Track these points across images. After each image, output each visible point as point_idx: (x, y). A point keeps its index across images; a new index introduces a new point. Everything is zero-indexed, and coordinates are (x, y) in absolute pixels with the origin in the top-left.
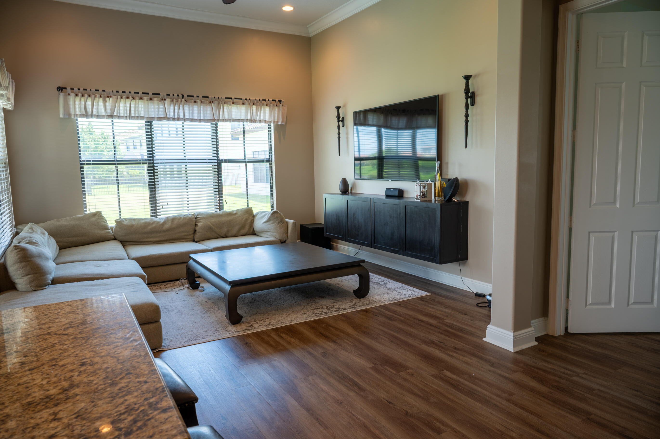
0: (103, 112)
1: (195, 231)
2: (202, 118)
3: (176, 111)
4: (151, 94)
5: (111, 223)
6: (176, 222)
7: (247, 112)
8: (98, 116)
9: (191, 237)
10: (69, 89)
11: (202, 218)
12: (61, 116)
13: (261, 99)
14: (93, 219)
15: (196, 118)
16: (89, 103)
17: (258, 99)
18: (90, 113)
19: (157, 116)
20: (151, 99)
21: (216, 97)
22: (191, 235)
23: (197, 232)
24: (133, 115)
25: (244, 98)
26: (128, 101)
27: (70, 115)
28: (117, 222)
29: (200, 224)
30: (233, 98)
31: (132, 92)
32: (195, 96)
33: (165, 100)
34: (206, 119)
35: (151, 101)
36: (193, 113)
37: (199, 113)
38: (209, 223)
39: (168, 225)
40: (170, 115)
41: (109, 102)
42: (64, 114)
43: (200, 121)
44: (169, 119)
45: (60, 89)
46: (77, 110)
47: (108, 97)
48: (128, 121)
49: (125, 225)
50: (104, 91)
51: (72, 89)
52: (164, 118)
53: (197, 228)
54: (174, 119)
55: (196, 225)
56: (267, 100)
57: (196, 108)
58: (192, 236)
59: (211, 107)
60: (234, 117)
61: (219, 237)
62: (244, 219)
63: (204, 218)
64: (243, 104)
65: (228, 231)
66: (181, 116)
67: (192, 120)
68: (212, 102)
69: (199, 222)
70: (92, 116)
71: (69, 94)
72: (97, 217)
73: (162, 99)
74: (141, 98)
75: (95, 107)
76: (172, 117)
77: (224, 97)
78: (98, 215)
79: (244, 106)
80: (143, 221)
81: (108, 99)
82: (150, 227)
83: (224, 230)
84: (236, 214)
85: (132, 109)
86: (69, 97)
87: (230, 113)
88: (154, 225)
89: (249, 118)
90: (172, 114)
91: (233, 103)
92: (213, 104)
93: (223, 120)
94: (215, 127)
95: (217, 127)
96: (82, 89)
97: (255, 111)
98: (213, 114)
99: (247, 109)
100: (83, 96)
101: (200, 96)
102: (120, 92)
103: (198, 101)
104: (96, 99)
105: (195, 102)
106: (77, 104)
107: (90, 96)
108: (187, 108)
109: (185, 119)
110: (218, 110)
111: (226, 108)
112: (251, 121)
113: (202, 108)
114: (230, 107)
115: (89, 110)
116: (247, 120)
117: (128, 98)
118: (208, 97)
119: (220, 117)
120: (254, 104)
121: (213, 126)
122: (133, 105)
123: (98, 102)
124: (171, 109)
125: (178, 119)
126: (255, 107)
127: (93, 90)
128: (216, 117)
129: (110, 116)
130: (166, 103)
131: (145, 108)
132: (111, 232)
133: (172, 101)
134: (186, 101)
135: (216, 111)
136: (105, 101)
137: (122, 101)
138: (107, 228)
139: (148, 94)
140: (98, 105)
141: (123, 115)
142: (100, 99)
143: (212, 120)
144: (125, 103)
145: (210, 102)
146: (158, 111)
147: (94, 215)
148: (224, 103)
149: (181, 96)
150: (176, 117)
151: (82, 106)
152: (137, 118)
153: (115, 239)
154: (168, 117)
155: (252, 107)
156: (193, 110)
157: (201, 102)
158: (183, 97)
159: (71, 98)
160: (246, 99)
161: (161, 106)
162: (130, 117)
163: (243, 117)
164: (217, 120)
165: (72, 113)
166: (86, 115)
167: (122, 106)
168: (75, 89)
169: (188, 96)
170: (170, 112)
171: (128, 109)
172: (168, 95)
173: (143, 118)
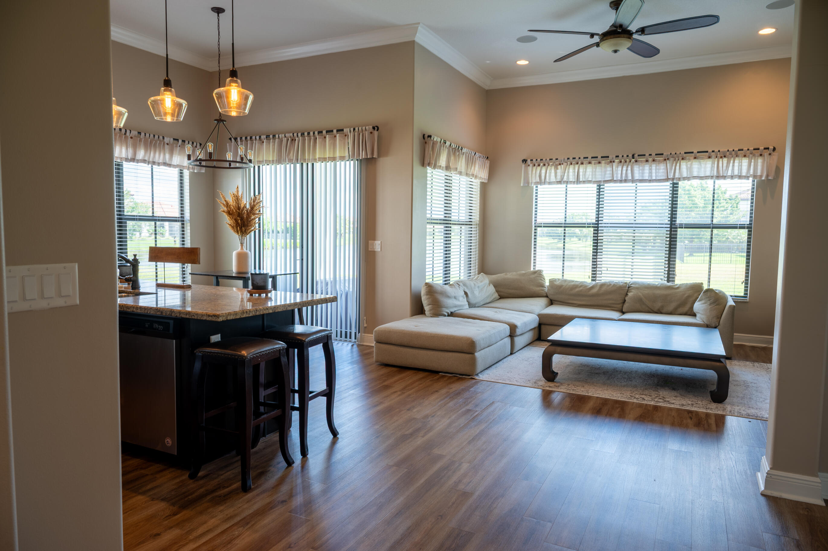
0: (553, 179)
1: (625, 301)
2: (654, 178)
3: (624, 172)
4: (599, 157)
5: (547, 283)
6: (604, 288)
7: (712, 167)
8: (550, 183)
9: (619, 306)
10: (529, 161)
11: (635, 288)
12: (522, 185)
13: (736, 149)
15: (647, 178)
16: (543, 171)
17: (731, 150)
18: (543, 181)
19: (603, 180)
20: (599, 163)
21: (673, 153)
22: (619, 304)
23: (626, 302)
24: (581, 180)
25: (710, 151)
26: (577, 166)
27: (528, 183)
28: (551, 281)
29: (630, 294)
30: (695, 151)
31: (582, 158)
32: (647, 155)
33: (614, 162)
34: (658, 178)
35: (600, 165)
36: (643, 173)
37: (651, 173)
38: (640, 294)
39: (594, 291)
40: (617, 177)
41: (560, 169)
42: (524, 183)
43: (650, 181)
44: (616, 181)
45: (525, 161)
46: (534, 178)
47: (560, 164)
48: (575, 185)
49: (556, 285)
50: (557, 159)
51: (532, 160)
52: (611, 180)
53: (627, 298)
54: (621, 181)
55: (627, 294)
56: (745, 149)
57: (647, 167)
58: (621, 305)
59: (665, 165)
60: (695, 174)
61: (652, 311)
62: (685, 296)
63: (637, 288)
64: (709, 157)
65: (662, 307)
66: (630, 177)
67: (641, 181)
68: (668, 159)
69: (630, 292)
70: (545, 183)
71: (529, 165)
72: (536, 275)
73: (611, 162)
74: (590, 163)
75: (547, 175)
76: (619, 179)
77: (683, 152)
78: (539, 274)
79: (710, 160)
80: (573, 283)
81: (559, 167)
82: (577, 290)
83: (658, 305)
84: (678, 288)
85: (581, 174)
86: (529, 167)
87: (690, 169)
88: (581, 288)
89: (715, 174)
90: (619, 175)
91: (695, 158)
92: (668, 161)
93: (679, 179)
94: (673, 187)
95: (677, 187)
96: (539, 160)
97: (725, 165)
98: (670, 172)
99: (713, 163)
100: (539, 165)
101: (654, 154)
102: (571, 158)
103: (650, 159)
104: (549, 167)
105: (647, 161)
106: (534, 173)
107: (544, 165)
108: (636, 168)
109: (633, 181)
110: (673, 168)
111: (684, 165)
112: (718, 177)
113: (654, 167)
114: (689, 163)
115: (543, 178)
116: (712, 177)
117: (577, 163)
118: (663, 154)
119: (677, 175)
120: (725, 156)
121: (671, 185)
122: (581, 170)
123: (551, 170)
124: (619, 170)
125: (626, 181)
126: (725, 160)
127: (548, 159)
128: (671, 176)
129: (560, 182)
130: (615, 165)
131: (592, 172)
132: (546, 290)
133: (621, 162)
134: (636, 161)
135: (671, 169)
136: (556, 168)
137: (572, 167)
138: (542, 286)
139: (597, 157)
140: (550, 173)
141: (571, 180)
142: (553, 167)
143: (667, 180)
144: (574, 169)
145: (665, 160)
146: (605, 174)
147: (535, 272)
148: (683, 159)
149: (630, 156)
150: (624, 179)
151: (538, 175)
152: (584, 182)
153: (547, 297)
154: (615, 179)
155: (721, 160)
156: (643, 170)
157: (654, 160)
158: (633, 156)
159: (530, 168)
160: (713, 151)
161: (609, 169)
162: (578, 181)
163: (708, 174)
164: (673, 179)
165: (530, 182)
166: (540, 183)
167: (571, 172)
168: (534, 160)
169: (639, 155)
170: (617, 174)
171: (576, 174)
172: (617, 156)
173: (590, 182)
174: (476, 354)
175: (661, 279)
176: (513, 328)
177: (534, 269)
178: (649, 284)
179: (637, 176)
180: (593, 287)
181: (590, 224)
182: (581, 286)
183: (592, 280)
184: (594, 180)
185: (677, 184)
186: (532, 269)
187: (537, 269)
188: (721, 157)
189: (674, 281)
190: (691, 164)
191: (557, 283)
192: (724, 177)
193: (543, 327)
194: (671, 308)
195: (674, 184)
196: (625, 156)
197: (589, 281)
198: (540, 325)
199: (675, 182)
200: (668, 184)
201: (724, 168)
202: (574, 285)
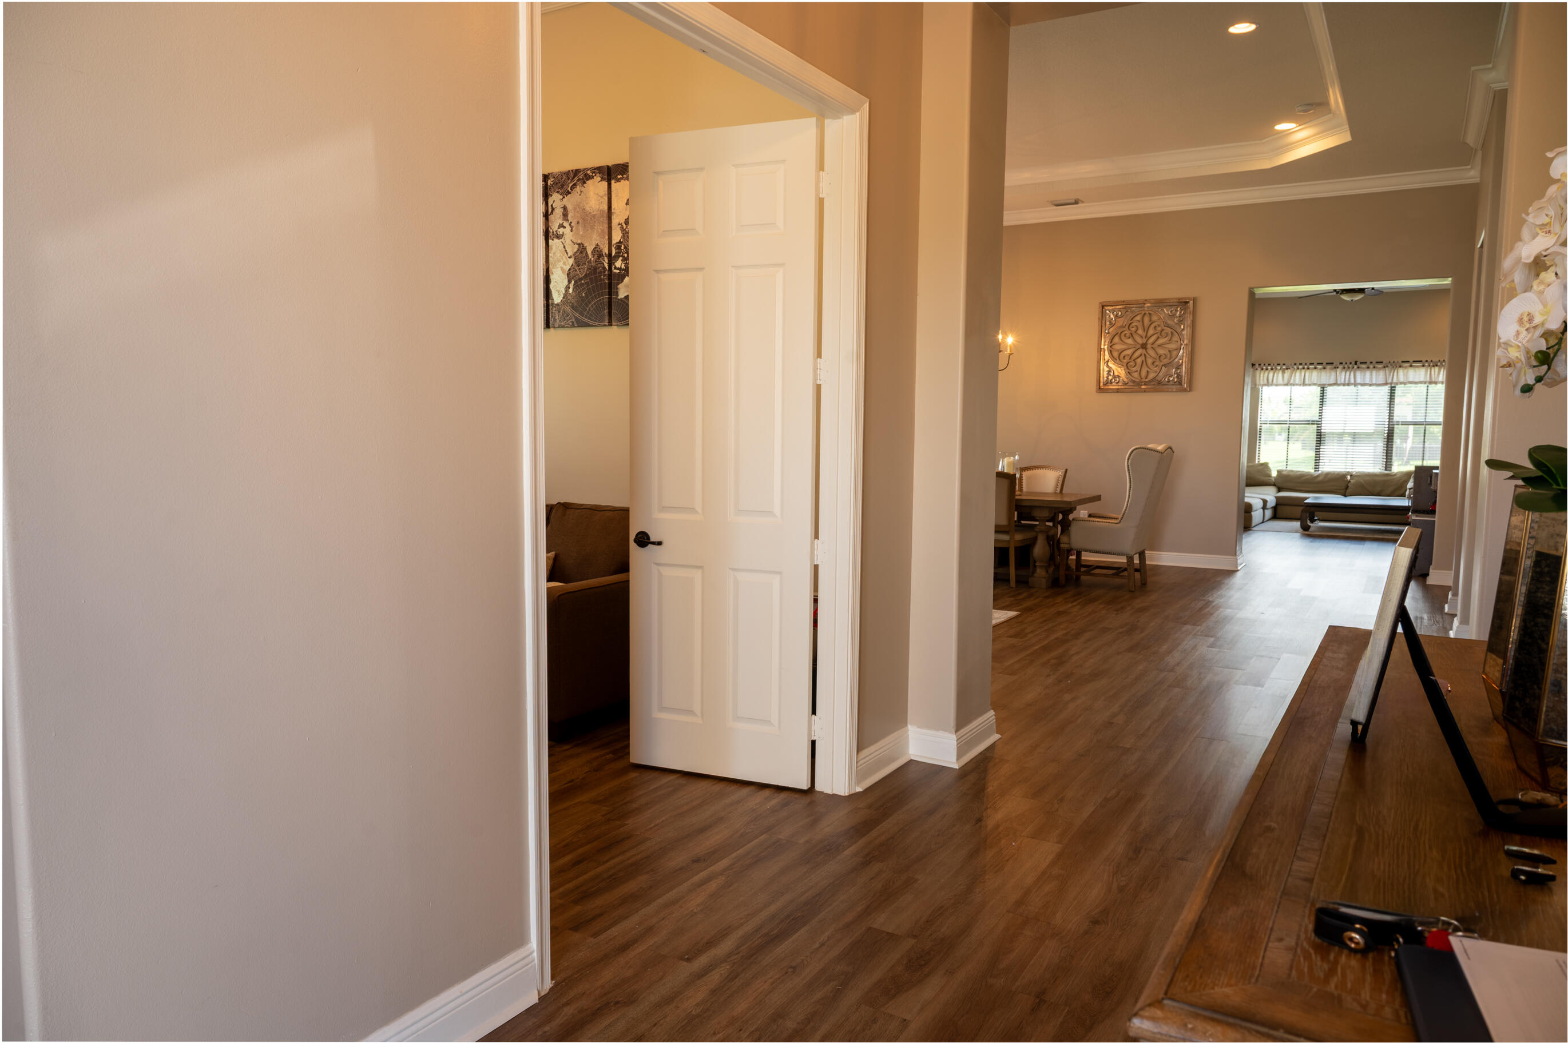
0: (1281, 381)
1: (1348, 486)
2: (1374, 382)
3: (1347, 377)
5: (1274, 474)
7: (1426, 374)
8: (1277, 385)
9: (1343, 491)
10: (1257, 365)
11: (1356, 476)
14: (1261, 467)
15: (1368, 382)
16: (1271, 375)
18: (1271, 383)
19: (1328, 383)
20: (1324, 368)
21: (1392, 362)
22: (1343, 488)
23: (1349, 488)
24: (1307, 382)
25: (1424, 360)
26: (1303, 372)
27: (1255, 385)
28: (1279, 472)
29: (1352, 481)
30: (1411, 361)
31: (1308, 364)
32: (1368, 362)
33: (1338, 368)
34: (1378, 383)
35: (1325, 370)
36: (1364, 378)
37: (1371, 378)
38: (1362, 481)
39: (1321, 478)
40: (1340, 380)
41: (1287, 373)
43: (1371, 385)
46: (1262, 381)
47: (1287, 369)
48: (1302, 387)
49: (1283, 475)
50: (1284, 364)
51: (1260, 365)
52: (1335, 384)
54: (1344, 385)
55: (1349, 482)
57: (1368, 373)
58: (1344, 491)
59: (1384, 371)
60: (1411, 379)
61: (1372, 495)
62: (1402, 481)
63: (1359, 476)
64: (1423, 366)
65: (1381, 491)
66: (1352, 381)
67: (1363, 385)
68: (1387, 366)
69: (1352, 479)
70: (1272, 385)
71: (1257, 369)
73: (1335, 368)
74: (1315, 368)
75: (1275, 378)
76: (1343, 382)
77: (1400, 361)
78: (1265, 465)
79: (1424, 368)
80: (1299, 473)
81: (1286, 371)
82: (1304, 478)
83: (1378, 489)
84: (1395, 475)
85: (1307, 377)
86: (1256, 371)
87: (1406, 375)
88: (1308, 477)
89: (1428, 380)
90: (1343, 380)
91: (1411, 366)
92: (1387, 369)
93: (1397, 384)
94: (1391, 390)
95: (1395, 390)
96: (1267, 365)
97: (1436, 373)
98: (1389, 378)
99: (1426, 371)
100: (1267, 369)
101: (1374, 362)
102: (1298, 364)
103: (1371, 366)
104: (1277, 372)
105: (1368, 368)
106: (1262, 376)
107: (1272, 369)
108: (1358, 374)
109: (1355, 385)
110: (1392, 374)
111: (1401, 371)
112: (1431, 383)
113: (1374, 373)
114: (1405, 371)
115: (1270, 380)
116: (1425, 383)
117: (1304, 368)
118: (1382, 362)
119: (1395, 380)
120: (1437, 366)
121: (1390, 388)
122: (1307, 374)
123: (1278, 374)
124: (1342, 376)
125: (1348, 385)
126: (1437, 369)
127: (1276, 364)
128: (1390, 381)
129: (1287, 385)
130: (1338, 370)
131: (1318, 376)
132: (1273, 479)
133: (1344, 368)
134: (1358, 368)
135: (1390, 375)
136: (1283, 372)
137: (1298, 371)
138: (1270, 476)
139: (1322, 364)
140: (1278, 376)
141: (1297, 383)
142: (1281, 372)
143: (1386, 384)
144: (1301, 373)
145: (1384, 367)
146: (1330, 379)
147: (1262, 464)
148: (1400, 367)
149: (1353, 363)
150: (1347, 382)
151: (1266, 378)
152: (1310, 385)
153: (1274, 485)
154: (1339, 383)
155: (1433, 368)
156: (1365, 375)
157: (1374, 367)
158: (1356, 363)
159: (1258, 372)
160: (1427, 361)
161: (1333, 374)
162: (1304, 384)
163: (1422, 379)
164: (1391, 384)
165: (1258, 383)
166: (1268, 384)
167: (1298, 376)
168: (1262, 365)
169: (1361, 363)
170: (1341, 378)
171: (1303, 377)
172: (1341, 363)
173: (1315, 384)
174: (1253, 513)
175: (1380, 469)
176: (1265, 502)
177: (1259, 462)
178: (1369, 473)
179: (1359, 381)
180: (1318, 476)
181: (1314, 421)
182: (1307, 475)
183: (1315, 471)
184: (1319, 383)
185: (1395, 387)
186: (1257, 462)
187: (1262, 462)
188: (1434, 366)
189: (1390, 470)
190: (1407, 372)
191: (1284, 473)
192: (1436, 383)
193: (1279, 508)
194: (1388, 492)
195: (1392, 387)
196: (1348, 363)
197: (1312, 471)
198: (1277, 504)
199: (1393, 385)
200: (1386, 389)
201: (1436, 376)
202: (1301, 474)
